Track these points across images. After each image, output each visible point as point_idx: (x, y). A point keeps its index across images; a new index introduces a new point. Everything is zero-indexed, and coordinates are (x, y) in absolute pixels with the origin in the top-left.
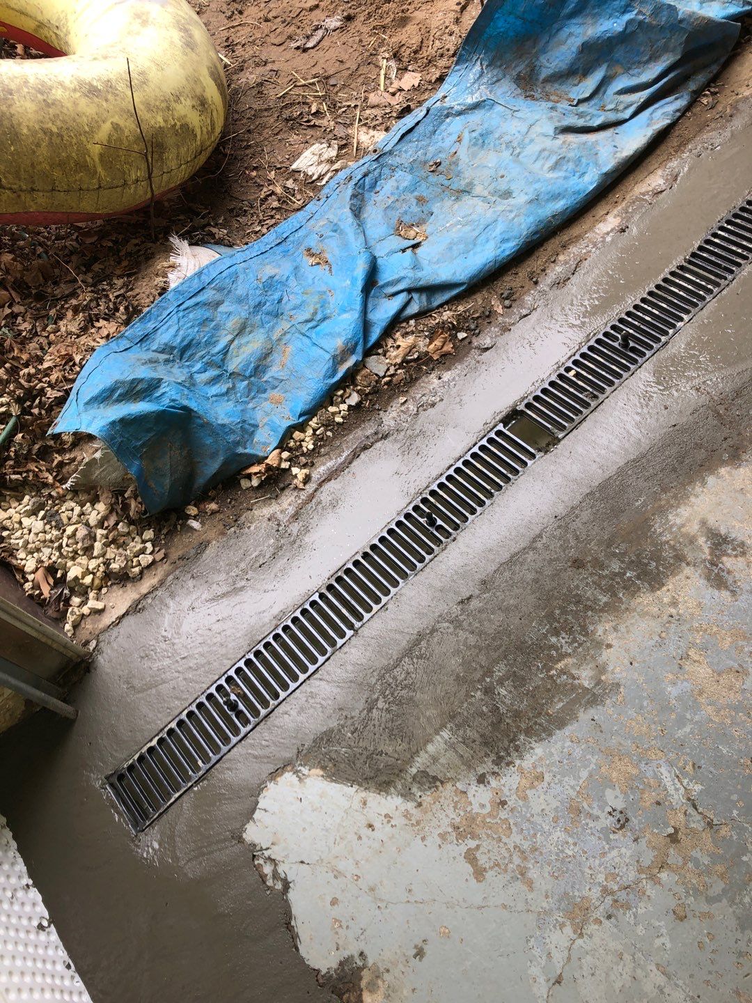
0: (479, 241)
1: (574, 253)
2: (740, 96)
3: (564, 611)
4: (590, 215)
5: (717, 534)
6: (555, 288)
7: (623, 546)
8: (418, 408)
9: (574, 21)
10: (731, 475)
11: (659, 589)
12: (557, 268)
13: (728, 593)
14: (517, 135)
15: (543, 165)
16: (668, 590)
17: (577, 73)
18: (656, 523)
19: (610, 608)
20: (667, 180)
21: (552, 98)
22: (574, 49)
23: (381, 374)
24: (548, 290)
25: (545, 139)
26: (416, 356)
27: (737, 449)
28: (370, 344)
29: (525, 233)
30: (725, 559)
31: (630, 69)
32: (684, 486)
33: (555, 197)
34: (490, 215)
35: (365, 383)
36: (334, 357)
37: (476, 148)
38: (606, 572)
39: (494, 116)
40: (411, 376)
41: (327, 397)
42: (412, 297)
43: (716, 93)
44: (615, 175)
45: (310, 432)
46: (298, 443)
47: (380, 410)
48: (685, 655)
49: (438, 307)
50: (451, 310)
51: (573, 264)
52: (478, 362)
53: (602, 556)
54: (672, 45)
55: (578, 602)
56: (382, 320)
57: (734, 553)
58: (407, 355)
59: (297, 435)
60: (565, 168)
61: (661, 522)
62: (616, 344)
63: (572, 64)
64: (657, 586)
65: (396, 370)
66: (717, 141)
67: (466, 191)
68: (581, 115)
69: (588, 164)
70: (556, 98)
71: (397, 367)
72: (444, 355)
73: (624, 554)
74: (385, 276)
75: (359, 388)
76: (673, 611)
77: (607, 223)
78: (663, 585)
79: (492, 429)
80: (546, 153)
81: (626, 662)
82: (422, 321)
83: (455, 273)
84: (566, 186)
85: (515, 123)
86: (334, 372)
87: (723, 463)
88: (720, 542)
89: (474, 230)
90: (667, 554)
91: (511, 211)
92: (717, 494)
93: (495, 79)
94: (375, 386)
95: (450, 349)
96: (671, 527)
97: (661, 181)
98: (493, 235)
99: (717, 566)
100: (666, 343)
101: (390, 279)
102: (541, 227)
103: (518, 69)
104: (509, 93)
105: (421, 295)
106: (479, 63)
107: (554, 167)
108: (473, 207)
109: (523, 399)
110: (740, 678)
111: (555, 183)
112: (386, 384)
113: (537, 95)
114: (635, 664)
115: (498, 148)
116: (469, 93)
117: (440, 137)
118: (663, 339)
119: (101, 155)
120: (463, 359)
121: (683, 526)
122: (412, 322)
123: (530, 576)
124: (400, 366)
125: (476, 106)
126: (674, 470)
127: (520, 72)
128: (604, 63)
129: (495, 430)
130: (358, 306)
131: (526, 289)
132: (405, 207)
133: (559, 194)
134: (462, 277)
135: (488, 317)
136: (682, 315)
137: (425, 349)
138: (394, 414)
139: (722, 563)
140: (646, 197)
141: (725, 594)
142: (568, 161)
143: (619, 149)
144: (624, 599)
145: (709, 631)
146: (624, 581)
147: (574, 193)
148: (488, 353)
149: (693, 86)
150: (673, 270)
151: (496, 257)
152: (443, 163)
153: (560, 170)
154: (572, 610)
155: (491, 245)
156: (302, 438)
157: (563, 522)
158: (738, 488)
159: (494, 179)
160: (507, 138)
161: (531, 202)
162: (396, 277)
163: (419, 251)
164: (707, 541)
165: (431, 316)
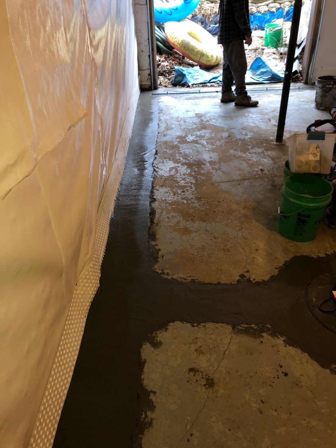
36: (204, 81)
112: (207, 86)
124: (210, 85)
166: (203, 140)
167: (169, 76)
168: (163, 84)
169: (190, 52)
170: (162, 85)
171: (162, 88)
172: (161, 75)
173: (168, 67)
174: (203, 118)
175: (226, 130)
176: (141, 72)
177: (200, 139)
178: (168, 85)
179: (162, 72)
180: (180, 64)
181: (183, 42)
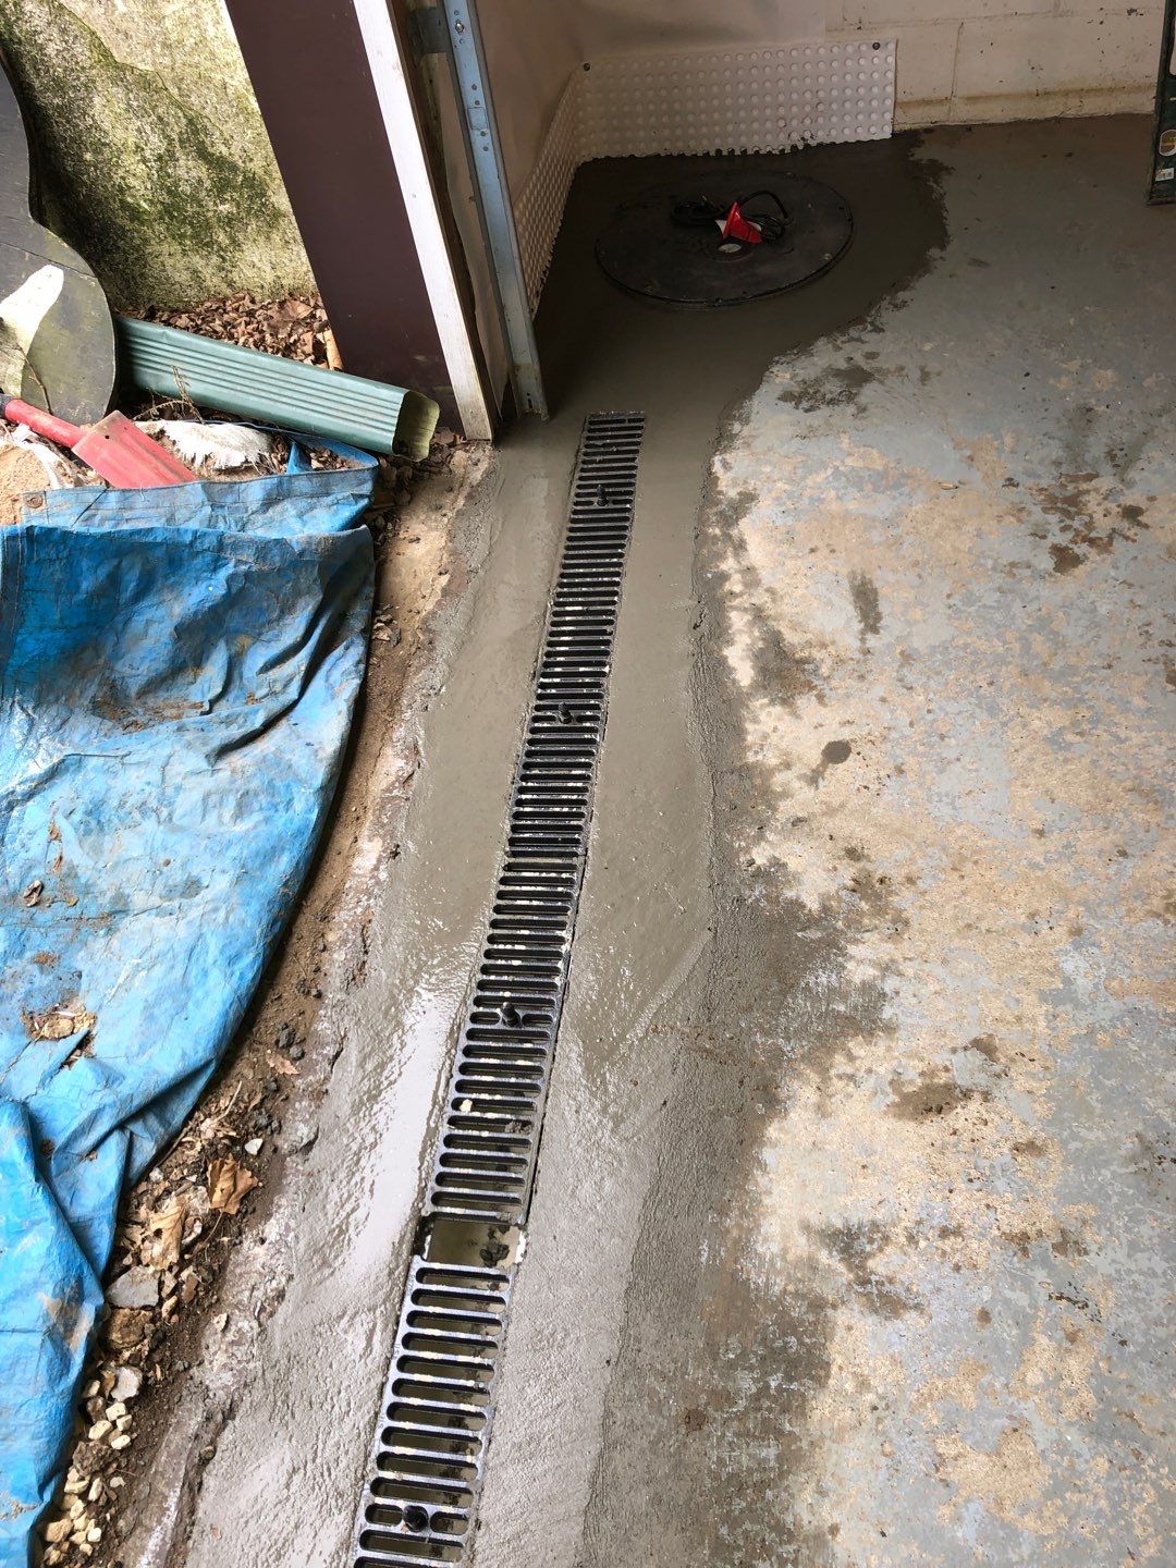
0: (192, 980)
1: (345, 921)
2: (424, 613)
3: (733, 1522)
4: (332, 853)
5: (834, 1233)
6: (353, 989)
7: (733, 1341)
8: (258, 1319)
9: (144, 604)
10: (787, 1132)
11: (828, 1376)
12: (335, 956)
13: (914, 1314)
14: (148, 789)
15: (220, 816)
16: (841, 1368)
17: (187, 667)
18: (748, 1273)
19: (791, 1460)
20: (406, 757)
21: (167, 713)
22: (165, 638)
23: (153, 1300)
24: (344, 997)
25: (199, 778)
26: (198, 1229)
27: (765, 1087)
28: (103, 1260)
29: (258, 932)
30: (871, 1264)
31: (260, 634)
32: (742, 1187)
33: (270, 855)
34: (183, 932)
35: (133, 1338)
36: (51, 1333)
37: (92, 838)
38: (742, 1403)
39: (91, 775)
40: (210, 1269)
41: (78, 1414)
42: (132, 1133)
43: (391, 621)
44: (334, 783)
45: (77, 1506)
46: (66, 1546)
47: (190, 1367)
48: (937, 1460)
49: (185, 1124)
50: (210, 1115)
51: (355, 937)
52: (310, 1175)
53: (717, 1381)
54: (303, 586)
55: (741, 1489)
56: (103, 1206)
57: (875, 1246)
58: (182, 1237)
59: (55, 1530)
60: (256, 806)
61: (754, 1266)
62: (499, 1026)
63: (173, 660)
64: (822, 1373)
65: (177, 1276)
66: (437, 682)
67: (119, 909)
68: (228, 721)
69: (288, 786)
70: (174, 712)
71: (175, 1269)
72: (246, 1197)
73: (743, 1355)
74: (61, 1126)
75: (127, 1354)
76: (870, 1397)
77: (364, 854)
78: (828, 1364)
79: (407, 1277)
80: (214, 799)
81: (874, 1536)
82: (172, 1161)
83: (184, 1054)
84: (276, 832)
85: (133, 773)
86: (65, 1358)
87: (764, 1120)
88: (847, 1242)
89: (172, 967)
90: (798, 1310)
91: (216, 910)
92: (790, 1173)
93: (58, 722)
94: (155, 1332)
95: (250, 1181)
96: (772, 1261)
97: (401, 763)
98: (210, 960)
99: (870, 1282)
100: (566, 985)
101: (75, 1125)
102: (276, 910)
103: (90, 693)
104: (94, 732)
105: (145, 1121)
106: (17, 709)
107: (241, 812)
108: (147, 932)
109: (422, 1191)
110: (1026, 1439)
111: (257, 836)
112: (173, 1312)
113: (141, 719)
114: (890, 1531)
115: (128, 821)
116: (27, 758)
117: (17, 845)
118: (558, 981)
120: (280, 1184)
121: (785, 1251)
122: (156, 1174)
123: (642, 1498)
124: (182, 1264)
125: (53, 774)
126: (713, 1172)
127: (94, 697)
128: (218, 640)
129: (413, 1273)
130: (45, 1211)
131: (309, 1013)
132: (22, 987)
133: (273, 848)
134: (200, 1054)
135: (278, 1090)
136: (558, 933)
137: (208, 1206)
138: (221, 1358)
139: (872, 1272)
140: (395, 792)
141: (911, 1316)
142: (256, 795)
143: (317, 746)
144: (796, 1430)
145: (936, 1394)
146: (775, 1400)
147: (295, 836)
148: (315, 1150)
149: (357, 624)
150: (501, 875)
151: (235, 992)
152: (46, 883)
153: (252, 812)
154: (742, 1511)
155: (215, 975)
156: (68, 1530)
157: (625, 1363)
158: (808, 1145)
159: (156, 873)
160: (132, 801)
161: (239, 880)
162: (84, 1115)
163: (95, 1047)
164: (830, 1253)
165: (181, 1144)
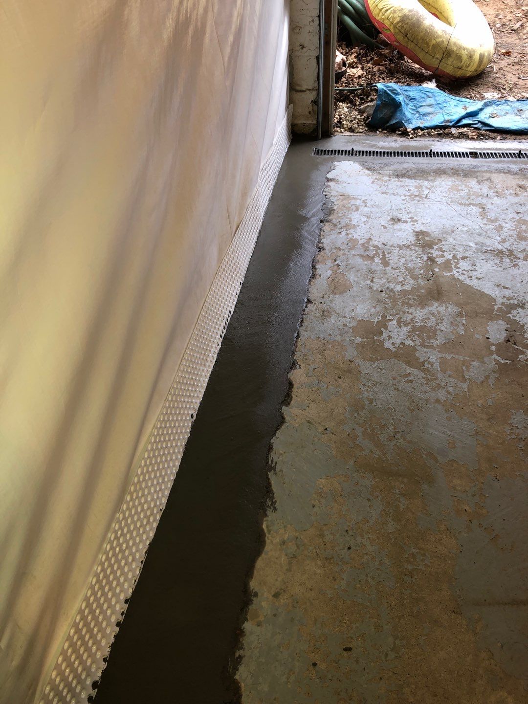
26: (465, 134)
28: (457, 125)
40: (459, 137)
41: (434, 128)
42: (479, 123)
45: (423, 131)
46: (418, 132)
47: (445, 138)
49: (483, 129)
56: (464, 123)
58: (463, 132)
65: (457, 134)
67: (521, 116)
72: (472, 138)
75: (444, 131)
82: (475, 129)
86: (442, 123)
94: (448, 133)
95: (475, 138)
101: (478, 117)
105: (482, 124)
108: (517, 118)
112: (452, 134)
119: (434, 44)
120: (476, 141)
122: (472, 128)
135: (493, 138)
137: (469, 134)
165: (479, 130)
166: (432, 347)
167: (363, 103)
168: (345, 123)
169: (419, 45)
170: (343, 125)
171: (341, 132)
172: (343, 101)
173: (363, 82)
174: (435, 253)
175: (500, 309)
176: (297, 96)
177: (422, 345)
178: (356, 125)
179: (345, 92)
180: (391, 74)
181: (404, 19)
